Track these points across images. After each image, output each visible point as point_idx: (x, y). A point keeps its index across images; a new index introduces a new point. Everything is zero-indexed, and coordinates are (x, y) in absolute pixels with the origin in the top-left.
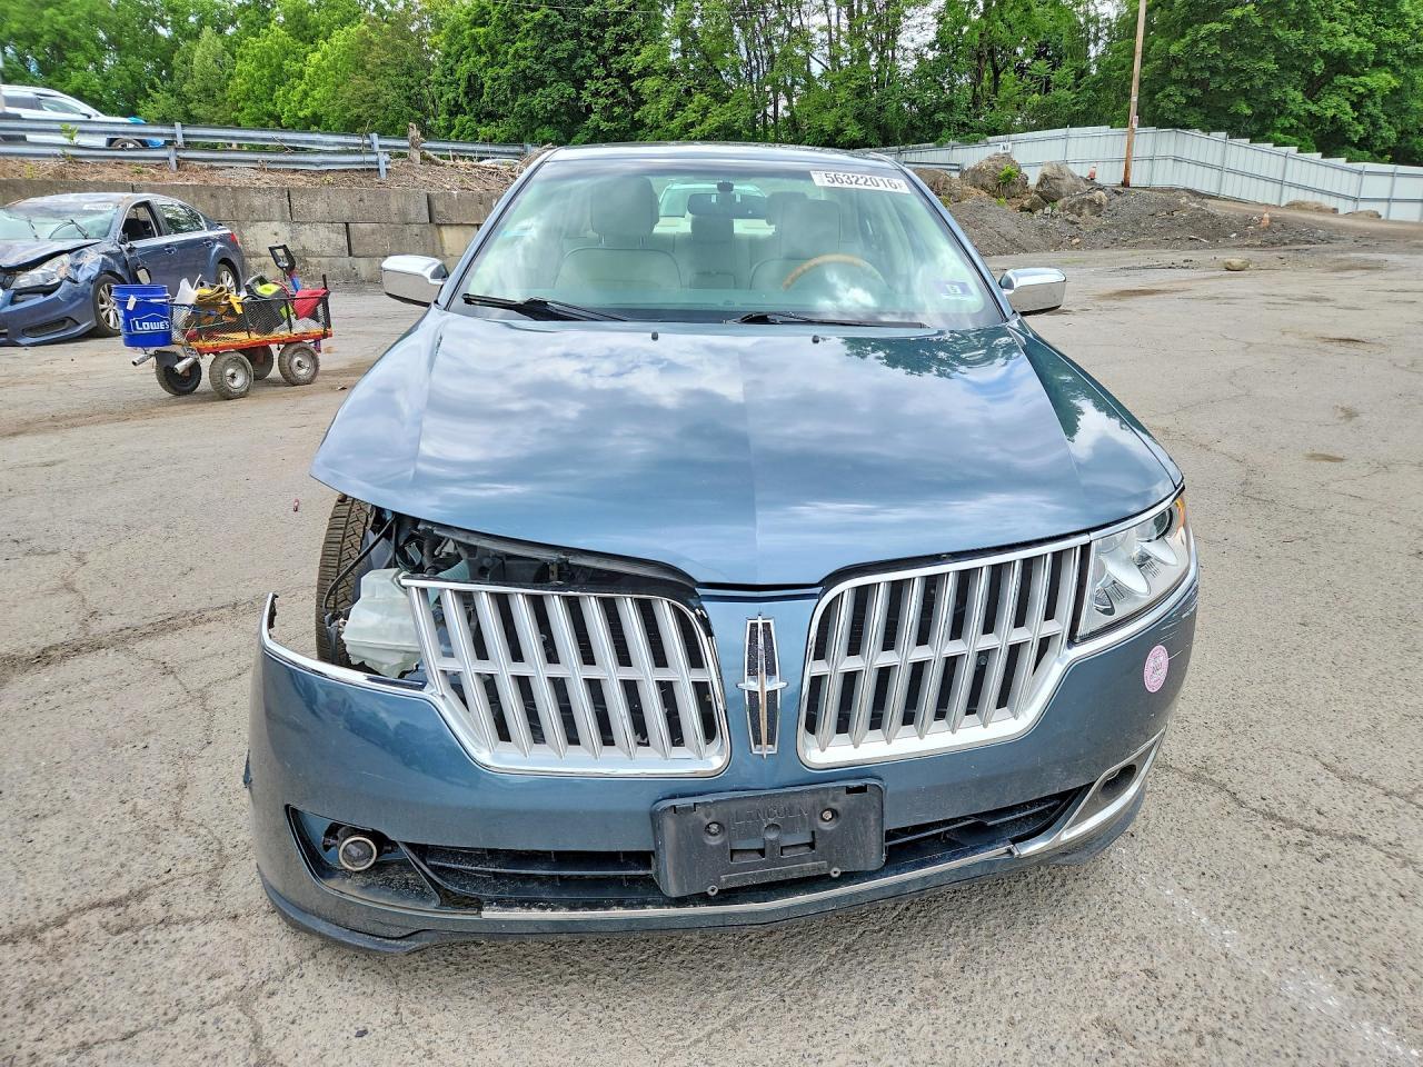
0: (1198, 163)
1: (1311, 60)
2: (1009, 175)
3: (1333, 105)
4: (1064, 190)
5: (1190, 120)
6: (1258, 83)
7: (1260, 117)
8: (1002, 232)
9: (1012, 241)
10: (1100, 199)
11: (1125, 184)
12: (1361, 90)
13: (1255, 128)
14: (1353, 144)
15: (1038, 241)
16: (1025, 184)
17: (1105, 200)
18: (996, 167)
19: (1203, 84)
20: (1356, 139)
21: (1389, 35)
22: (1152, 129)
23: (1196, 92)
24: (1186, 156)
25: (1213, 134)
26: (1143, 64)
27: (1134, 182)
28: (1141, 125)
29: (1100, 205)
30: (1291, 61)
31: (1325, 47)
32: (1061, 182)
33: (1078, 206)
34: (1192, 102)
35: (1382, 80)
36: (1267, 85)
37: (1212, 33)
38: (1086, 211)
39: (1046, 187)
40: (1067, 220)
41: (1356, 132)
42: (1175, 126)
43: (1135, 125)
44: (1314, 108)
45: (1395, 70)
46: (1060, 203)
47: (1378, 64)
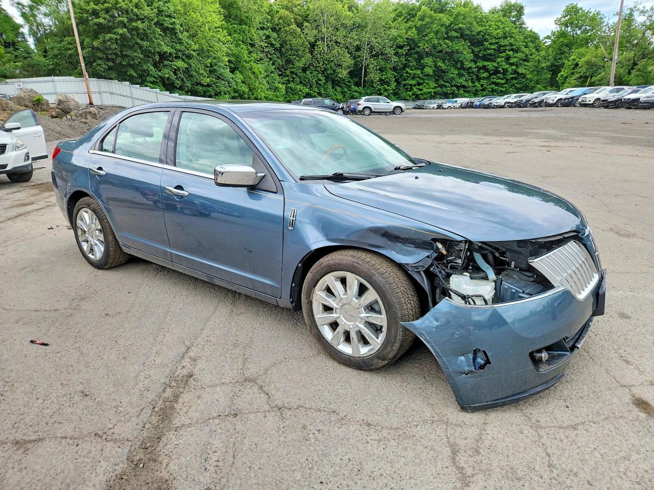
0: (121, 95)
1: (154, 54)
2: (39, 100)
3: (167, 73)
4: (72, 107)
5: (112, 76)
6: (137, 62)
7: (141, 76)
8: (52, 128)
9: (59, 133)
10: (94, 112)
11: (91, 103)
12: (175, 68)
13: (140, 81)
14: (177, 88)
15: (72, 132)
16: (48, 104)
17: (96, 112)
18: (29, 96)
19: (113, 60)
20: (178, 87)
21: (178, 47)
22: (95, 79)
23: (110, 64)
24: (115, 92)
25: (123, 82)
26: (83, 49)
27: (95, 103)
28: (90, 77)
29: (95, 114)
30: (147, 54)
31: (158, 50)
32: (69, 103)
33: (84, 115)
34: (110, 68)
35: (180, 64)
36: (140, 63)
37: (111, 39)
38: (89, 117)
39: (62, 106)
40: (81, 122)
41: (178, 84)
42: (105, 78)
43: (87, 77)
44: (160, 74)
45: (183, 60)
46: (73, 113)
47: (177, 57)
